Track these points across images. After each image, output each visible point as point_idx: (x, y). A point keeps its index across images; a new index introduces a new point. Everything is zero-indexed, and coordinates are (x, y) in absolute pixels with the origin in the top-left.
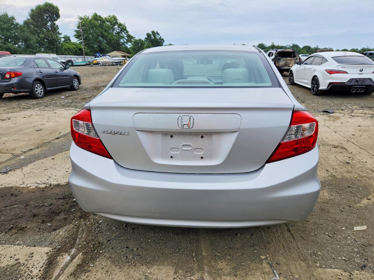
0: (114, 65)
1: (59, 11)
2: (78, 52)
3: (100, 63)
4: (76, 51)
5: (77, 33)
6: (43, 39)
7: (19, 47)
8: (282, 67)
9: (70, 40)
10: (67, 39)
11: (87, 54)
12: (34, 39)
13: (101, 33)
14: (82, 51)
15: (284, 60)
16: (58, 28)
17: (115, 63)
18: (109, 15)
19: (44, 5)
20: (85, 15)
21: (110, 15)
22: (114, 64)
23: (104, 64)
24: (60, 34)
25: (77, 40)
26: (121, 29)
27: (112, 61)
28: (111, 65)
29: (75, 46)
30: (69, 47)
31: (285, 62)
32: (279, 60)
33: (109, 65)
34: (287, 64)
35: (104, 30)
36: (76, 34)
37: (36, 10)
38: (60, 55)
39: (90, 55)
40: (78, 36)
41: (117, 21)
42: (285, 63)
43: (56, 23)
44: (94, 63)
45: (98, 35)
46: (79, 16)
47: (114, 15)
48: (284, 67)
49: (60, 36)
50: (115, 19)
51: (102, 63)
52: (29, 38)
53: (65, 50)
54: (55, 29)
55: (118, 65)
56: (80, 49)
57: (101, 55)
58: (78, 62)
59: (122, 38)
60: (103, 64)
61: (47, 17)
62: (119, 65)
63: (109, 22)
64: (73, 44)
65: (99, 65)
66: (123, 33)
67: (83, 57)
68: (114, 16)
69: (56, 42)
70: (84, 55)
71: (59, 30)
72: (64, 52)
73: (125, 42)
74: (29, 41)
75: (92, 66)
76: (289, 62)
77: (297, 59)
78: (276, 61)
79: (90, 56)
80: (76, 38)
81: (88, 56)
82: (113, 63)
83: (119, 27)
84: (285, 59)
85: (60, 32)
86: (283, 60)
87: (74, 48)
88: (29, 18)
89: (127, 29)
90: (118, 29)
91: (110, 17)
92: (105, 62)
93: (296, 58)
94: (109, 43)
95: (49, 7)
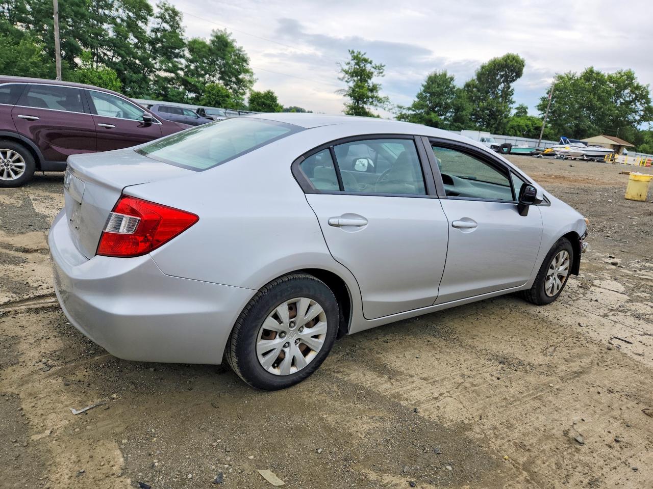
0: (583, 160)
1: (524, 66)
2: (533, 132)
3: (557, 153)
4: (529, 131)
5: (544, 101)
6: (483, 110)
7: (446, 119)
9: (526, 113)
10: (522, 110)
11: (546, 137)
12: (469, 107)
13: (591, 101)
14: (539, 132)
16: (513, 94)
17: (587, 156)
18: (619, 70)
19: (503, 59)
20: (569, 71)
21: (622, 71)
22: (585, 158)
23: (566, 157)
24: (512, 102)
25: (540, 112)
26: (637, 96)
27: (583, 152)
28: (581, 160)
29: (530, 123)
30: (520, 124)
33: (575, 159)
35: (596, 97)
36: (541, 103)
37: (488, 66)
38: (501, 135)
39: (552, 138)
40: (542, 108)
41: (633, 81)
43: (513, 85)
44: (545, 152)
45: (582, 106)
46: (556, 74)
47: (630, 69)
49: (511, 106)
50: (630, 77)
51: (562, 154)
52: (463, 107)
53: (512, 128)
54: (507, 94)
55: (593, 161)
56: (538, 129)
57: (568, 140)
58: (520, 148)
59: (633, 112)
60: (562, 156)
61: (502, 76)
62: (596, 161)
63: (613, 82)
64: (529, 119)
65: (555, 157)
66: (638, 104)
67: (538, 140)
68: (630, 72)
69: (502, 114)
70: (541, 138)
71: (512, 97)
72: (509, 131)
73: (635, 121)
74: (462, 112)
75: (540, 157)
79: (551, 141)
80: (539, 109)
81: (549, 140)
82: (583, 156)
83: (632, 92)
85: (513, 100)
87: (527, 126)
88: (475, 77)
89: (649, 96)
90: (630, 96)
91: (619, 73)
92: (568, 153)
94: (600, 120)
95: (511, 61)
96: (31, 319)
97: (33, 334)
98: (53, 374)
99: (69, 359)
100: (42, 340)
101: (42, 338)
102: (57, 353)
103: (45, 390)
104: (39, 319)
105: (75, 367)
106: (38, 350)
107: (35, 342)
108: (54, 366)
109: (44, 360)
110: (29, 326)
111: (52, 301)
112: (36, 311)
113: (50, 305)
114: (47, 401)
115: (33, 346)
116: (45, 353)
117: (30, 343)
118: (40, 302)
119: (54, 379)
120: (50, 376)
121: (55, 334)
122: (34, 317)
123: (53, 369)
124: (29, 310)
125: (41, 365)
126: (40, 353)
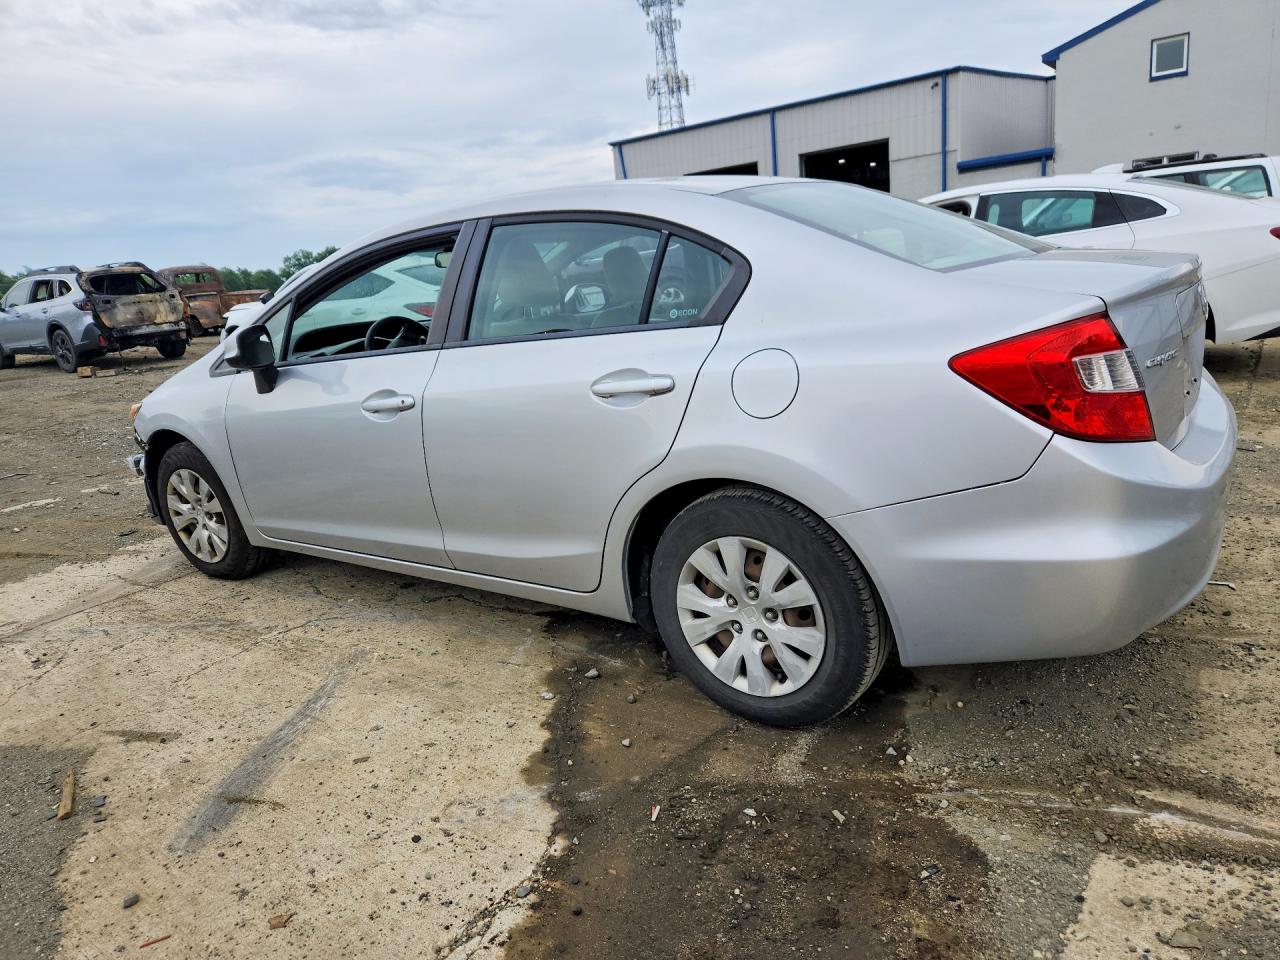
8: (131, 328)
15: (129, 304)
31: (134, 309)
32: (109, 306)
34: (146, 315)
42: (137, 313)
48: (138, 327)
76: (151, 308)
77: (173, 296)
78: (98, 309)
84: (132, 298)
86: (124, 305)
93: (168, 293)
96: (1250, 765)
97: (1257, 721)
98: (1242, 634)
99: (1204, 646)
100: (1240, 697)
101: (1239, 702)
102: (1220, 663)
103: (1264, 620)
104: (1228, 758)
105: (1200, 631)
106: (1255, 682)
107: (1257, 701)
108: (1235, 644)
109: (1251, 660)
110: (1261, 746)
111: (1164, 816)
112: (1224, 790)
113: (1178, 800)
114: (1265, 607)
115: (1266, 693)
116: (1243, 671)
117: (1270, 701)
118: (1202, 827)
119: (1244, 628)
120: (1249, 634)
121: (1206, 703)
122: (1242, 768)
123: (1241, 640)
124: (1247, 803)
125: (1260, 654)
126: (1254, 675)
